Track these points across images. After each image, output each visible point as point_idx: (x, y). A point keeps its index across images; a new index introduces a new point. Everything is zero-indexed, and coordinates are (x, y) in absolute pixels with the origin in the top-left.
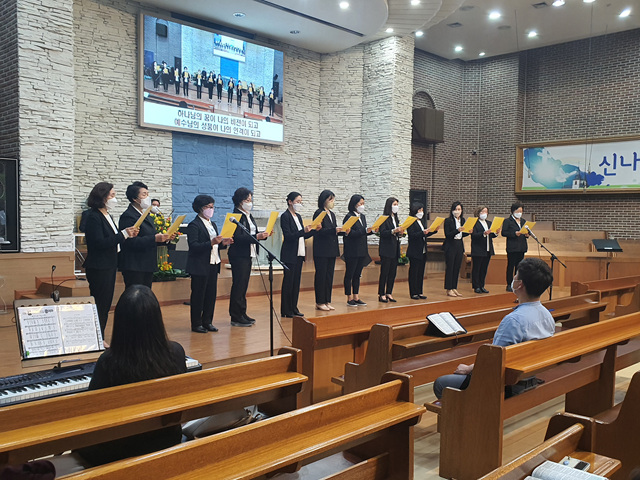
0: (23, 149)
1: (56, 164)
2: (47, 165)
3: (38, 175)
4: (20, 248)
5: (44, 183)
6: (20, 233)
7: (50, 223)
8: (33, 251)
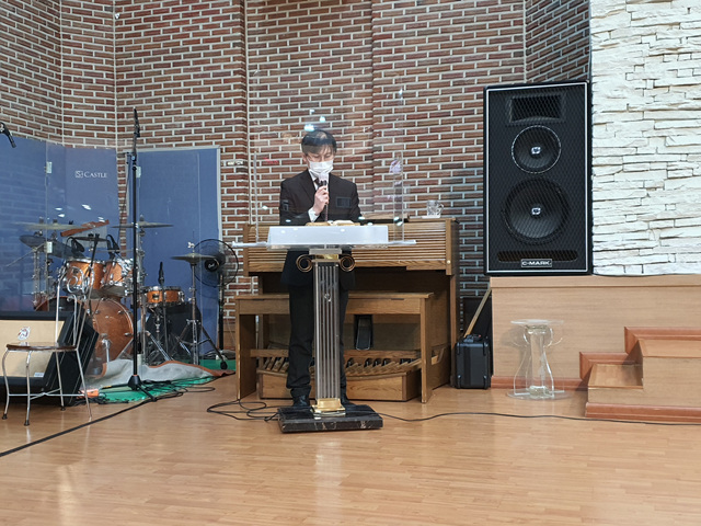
0: (596, 58)
1: (670, 80)
2: (650, 83)
3: (629, 109)
4: (591, 267)
5: (645, 125)
6: (591, 234)
7: (658, 211)
8: (619, 271)
